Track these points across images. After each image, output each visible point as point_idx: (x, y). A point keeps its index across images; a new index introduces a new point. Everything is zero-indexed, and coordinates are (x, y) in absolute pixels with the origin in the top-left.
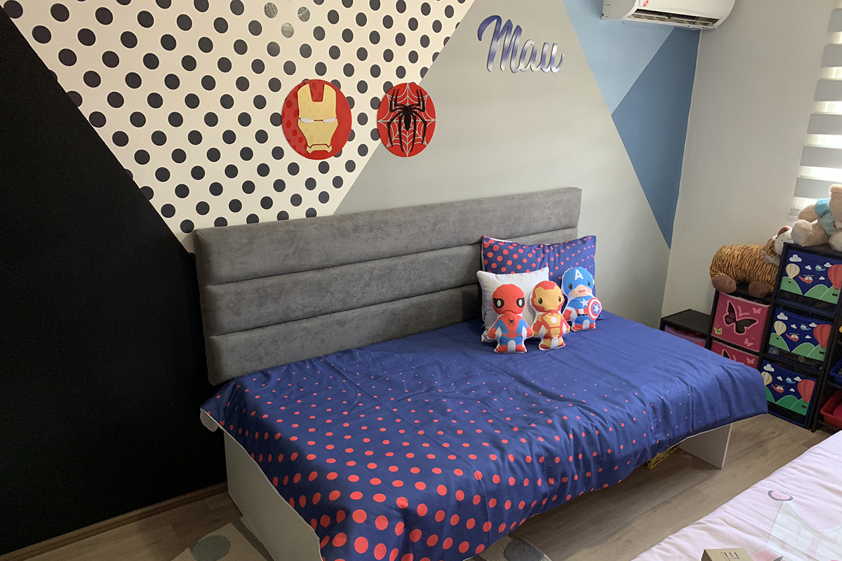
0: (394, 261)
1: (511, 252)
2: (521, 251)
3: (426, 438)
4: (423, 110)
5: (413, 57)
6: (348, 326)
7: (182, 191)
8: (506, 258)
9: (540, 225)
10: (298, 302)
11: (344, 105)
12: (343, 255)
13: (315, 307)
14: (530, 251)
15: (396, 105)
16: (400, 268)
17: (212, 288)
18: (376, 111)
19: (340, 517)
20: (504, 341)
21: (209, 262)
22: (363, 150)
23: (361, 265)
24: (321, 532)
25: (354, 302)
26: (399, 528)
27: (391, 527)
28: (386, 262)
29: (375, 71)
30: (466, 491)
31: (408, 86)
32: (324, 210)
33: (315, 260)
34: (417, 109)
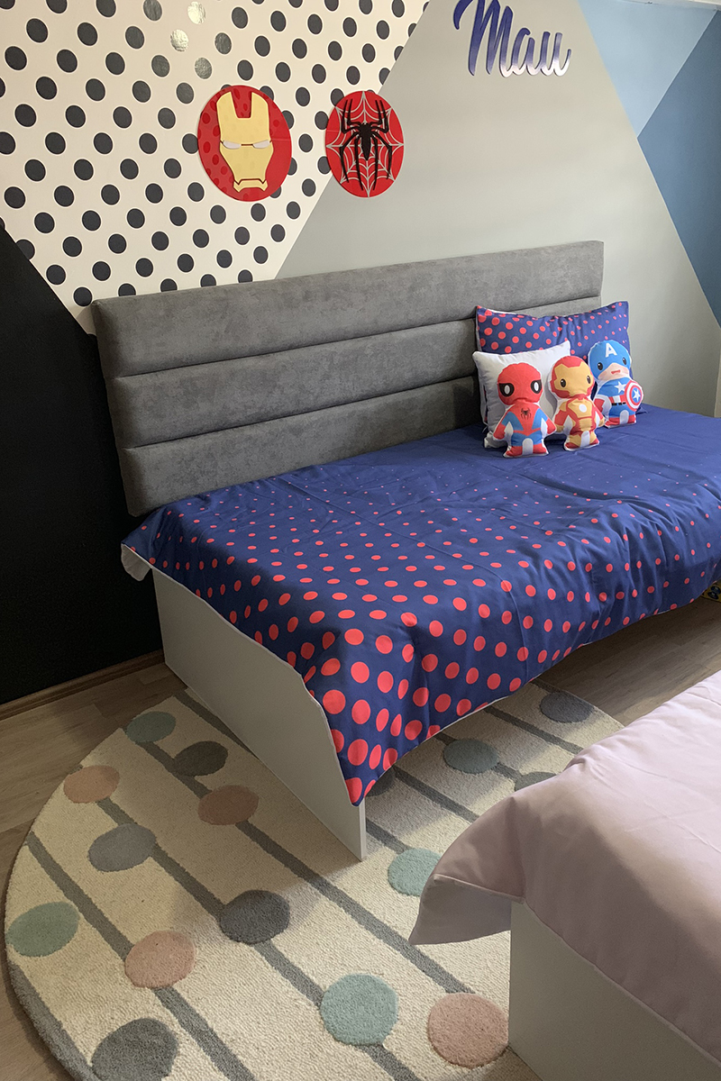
0: (361, 343)
1: (517, 326)
2: (530, 323)
3: (428, 549)
4: (386, 131)
5: (369, 53)
6: (304, 434)
7: (72, 247)
8: (510, 334)
9: (551, 293)
10: (239, 400)
11: (280, 123)
12: (291, 333)
13: (261, 408)
14: (542, 323)
15: (349, 123)
16: (368, 352)
17: (123, 380)
18: (323, 132)
19: (328, 640)
20: (516, 440)
21: (115, 343)
22: (309, 188)
23: (317, 349)
24: (301, 667)
25: (310, 401)
26: (408, 652)
27: (397, 651)
28: (349, 344)
29: (319, 74)
30: (492, 606)
31: (364, 96)
32: (262, 273)
33: (255, 342)
34: (379, 128)
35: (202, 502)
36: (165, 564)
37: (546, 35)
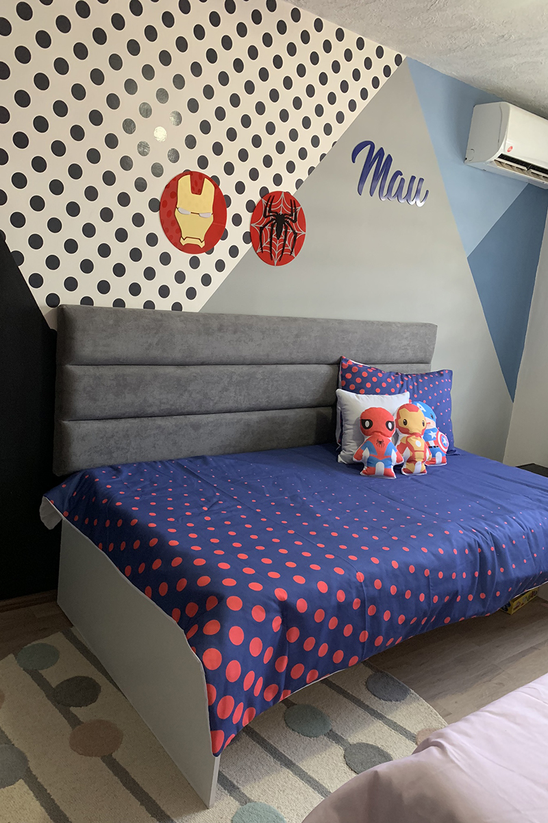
0: (254, 369)
1: (371, 375)
2: (380, 375)
3: (297, 536)
4: (295, 221)
5: (291, 167)
6: (201, 431)
7: (53, 262)
8: (365, 380)
9: (397, 355)
10: (156, 397)
11: (221, 203)
12: (204, 353)
13: (172, 405)
14: (389, 377)
15: (270, 211)
16: (259, 376)
17: (71, 367)
18: (250, 214)
19: (211, 604)
20: (371, 462)
21: (72, 338)
22: (234, 251)
23: (221, 368)
25: (210, 406)
26: (277, 623)
27: (268, 621)
28: (245, 368)
29: (254, 174)
30: (347, 593)
31: (283, 195)
32: (190, 306)
33: (177, 355)
34: (290, 219)
35: (114, 472)
36: (76, 518)
37: (413, 178)
